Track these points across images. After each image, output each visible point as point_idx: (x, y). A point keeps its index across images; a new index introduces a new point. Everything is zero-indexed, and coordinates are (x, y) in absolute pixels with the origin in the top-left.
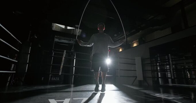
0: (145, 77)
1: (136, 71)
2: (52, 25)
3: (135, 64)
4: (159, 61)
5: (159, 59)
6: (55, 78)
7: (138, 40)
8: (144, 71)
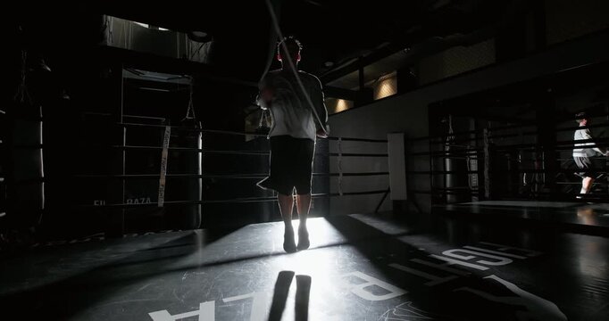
0: (411, 192)
1: (388, 173)
2: (102, 21)
3: (387, 155)
4: (451, 135)
5: (451, 131)
6: (137, 200)
7: (395, 73)
8: (410, 173)
